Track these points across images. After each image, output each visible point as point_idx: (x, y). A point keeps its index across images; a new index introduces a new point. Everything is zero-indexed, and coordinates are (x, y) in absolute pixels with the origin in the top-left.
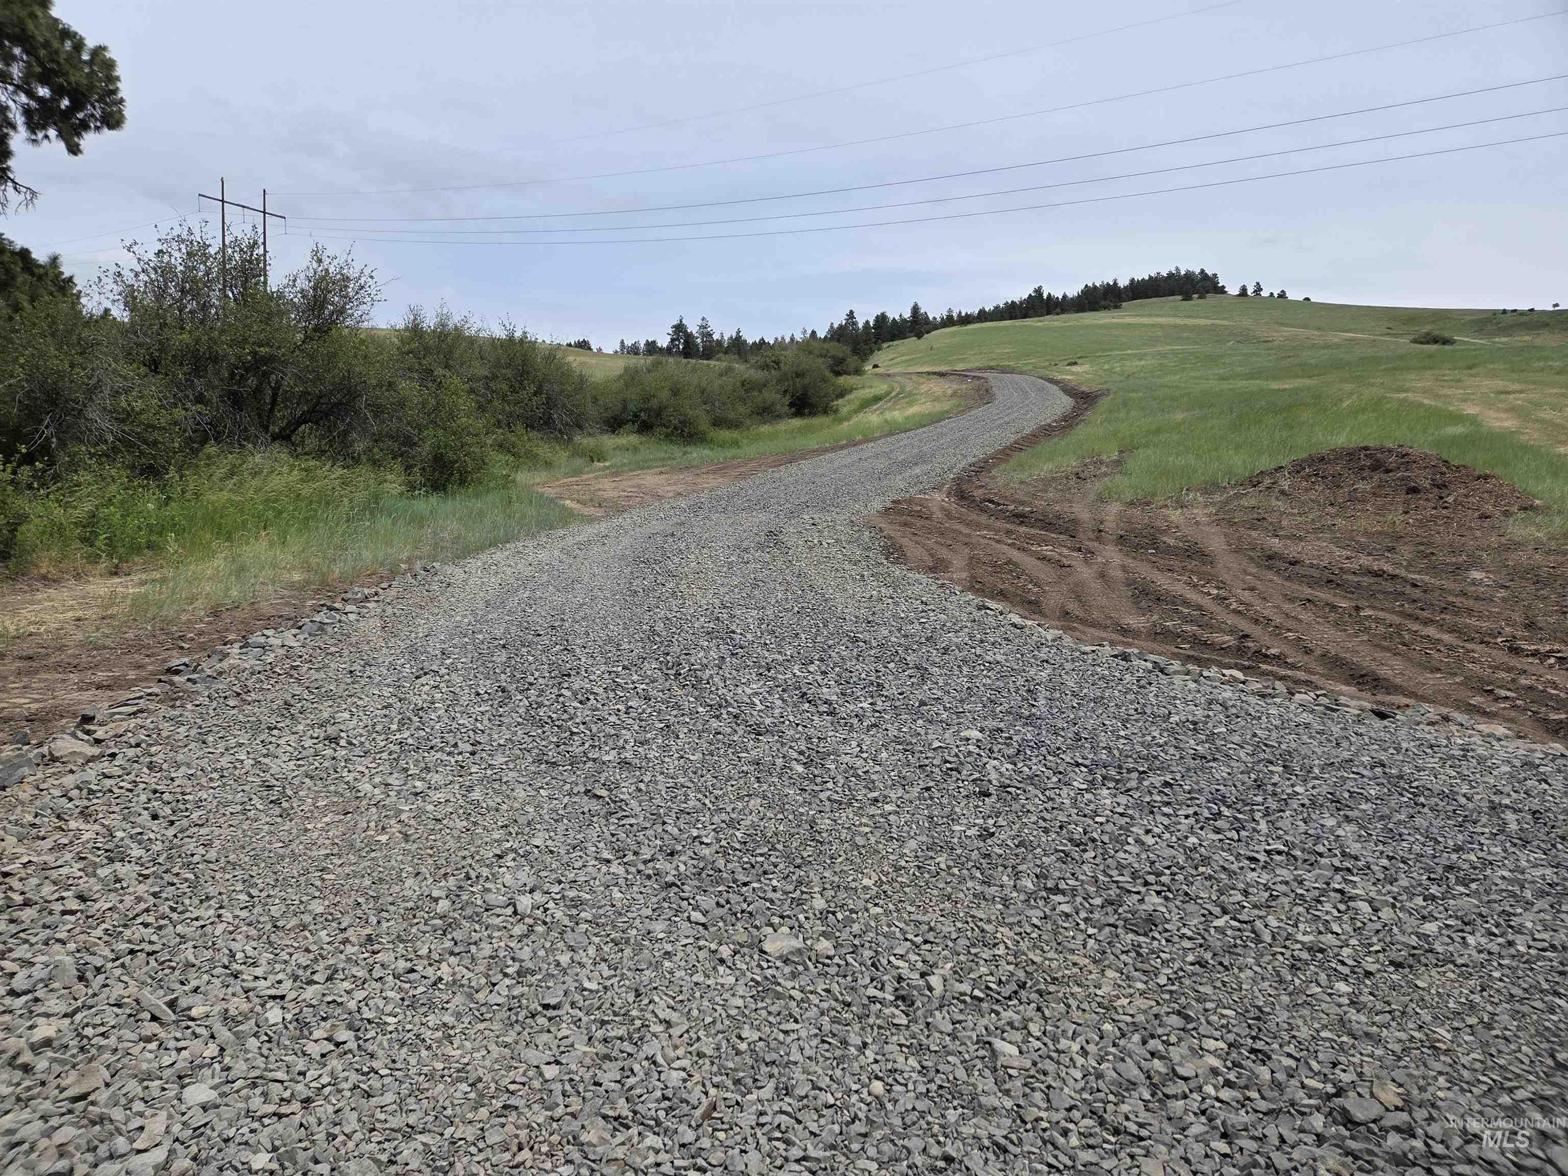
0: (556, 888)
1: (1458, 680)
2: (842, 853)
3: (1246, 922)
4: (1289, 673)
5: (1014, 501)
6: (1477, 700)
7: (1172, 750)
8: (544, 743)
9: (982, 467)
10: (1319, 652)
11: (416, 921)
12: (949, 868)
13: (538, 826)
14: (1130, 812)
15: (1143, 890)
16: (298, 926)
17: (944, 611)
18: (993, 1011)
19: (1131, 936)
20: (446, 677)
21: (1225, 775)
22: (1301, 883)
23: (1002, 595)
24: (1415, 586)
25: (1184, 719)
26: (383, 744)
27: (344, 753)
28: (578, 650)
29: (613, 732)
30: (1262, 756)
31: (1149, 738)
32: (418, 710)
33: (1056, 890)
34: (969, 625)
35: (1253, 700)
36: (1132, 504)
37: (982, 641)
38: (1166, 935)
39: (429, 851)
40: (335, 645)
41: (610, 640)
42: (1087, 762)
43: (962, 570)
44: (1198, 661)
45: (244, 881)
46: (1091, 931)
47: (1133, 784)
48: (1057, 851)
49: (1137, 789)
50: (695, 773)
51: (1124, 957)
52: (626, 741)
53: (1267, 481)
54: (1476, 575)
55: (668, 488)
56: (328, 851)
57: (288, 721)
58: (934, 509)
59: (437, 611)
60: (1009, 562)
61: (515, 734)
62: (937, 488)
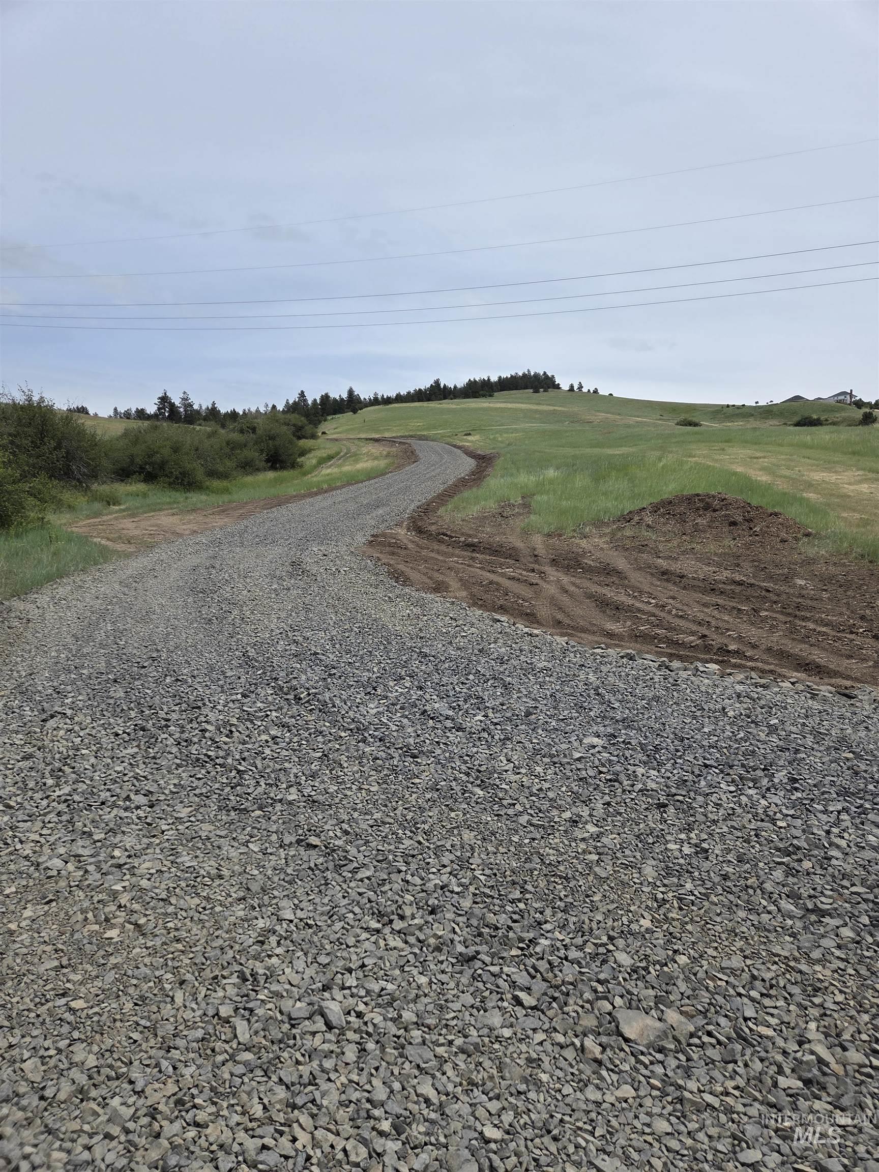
1: (871, 663)
4: (753, 664)
5: (463, 534)
8: (217, 785)
9: (427, 509)
10: (763, 647)
11: (220, 1058)
16: (73, 1094)
20: (76, 718)
23: (503, 609)
24: (768, 591)
26: (45, 803)
28: (189, 680)
29: (278, 767)
32: (64, 760)
36: (549, 535)
37: (521, 651)
39: (180, 946)
41: (211, 669)
43: (459, 590)
44: (683, 658)
50: (386, 806)
52: (296, 776)
53: (636, 518)
54: (801, 582)
56: (56, 963)
58: (405, 541)
59: (28, 647)
60: (491, 583)
61: (181, 778)
62: (399, 525)
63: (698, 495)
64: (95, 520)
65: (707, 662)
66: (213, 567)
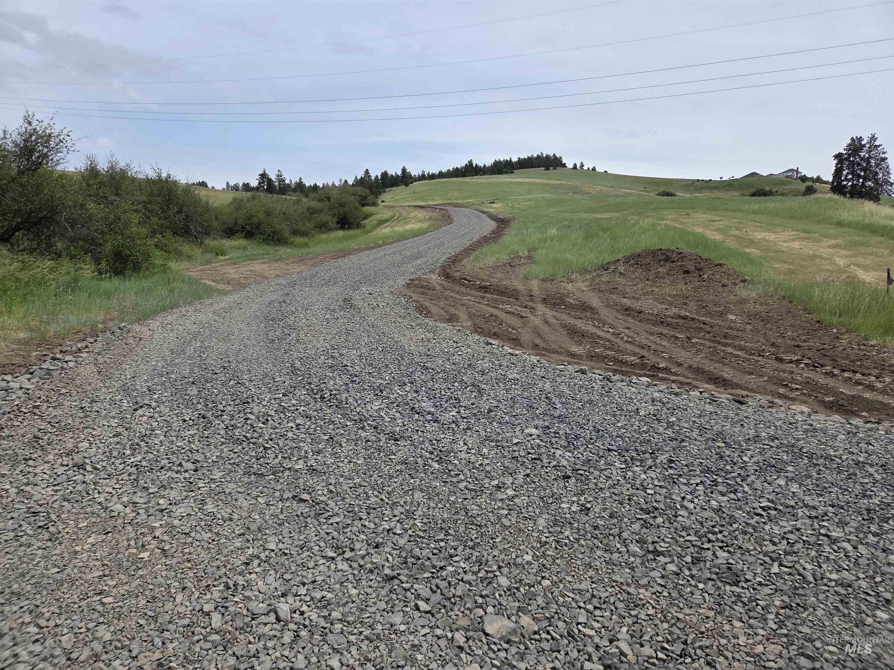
0: (303, 591)
3: (790, 567)
5: (478, 279)
6: (781, 391)
7: (655, 435)
8: (247, 458)
9: (455, 260)
10: (686, 365)
11: (196, 638)
13: (267, 531)
16: (90, 657)
19: (728, 587)
20: (158, 409)
23: (496, 335)
24: (705, 324)
26: (121, 467)
27: (92, 477)
28: (247, 383)
29: (294, 445)
32: (142, 437)
33: (657, 553)
34: (487, 355)
36: (544, 280)
37: (500, 366)
38: (749, 584)
39: (189, 565)
40: (65, 387)
41: (266, 375)
42: (614, 448)
43: (466, 320)
44: (624, 373)
45: (31, 612)
46: (700, 586)
47: (651, 462)
48: (638, 519)
49: (656, 466)
50: (365, 474)
51: (736, 608)
52: (306, 452)
53: (612, 267)
54: (732, 317)
55: (271, 272)
56: (101, 573)
57: (39, 453)
58: (435, 284)
59: (136, 358)
60: (492, 315)
61: (222, 451)
62: (432, 271)
63: (661, 250)
64: (207, 267)
65: (641, 376)
66: (285, 302)
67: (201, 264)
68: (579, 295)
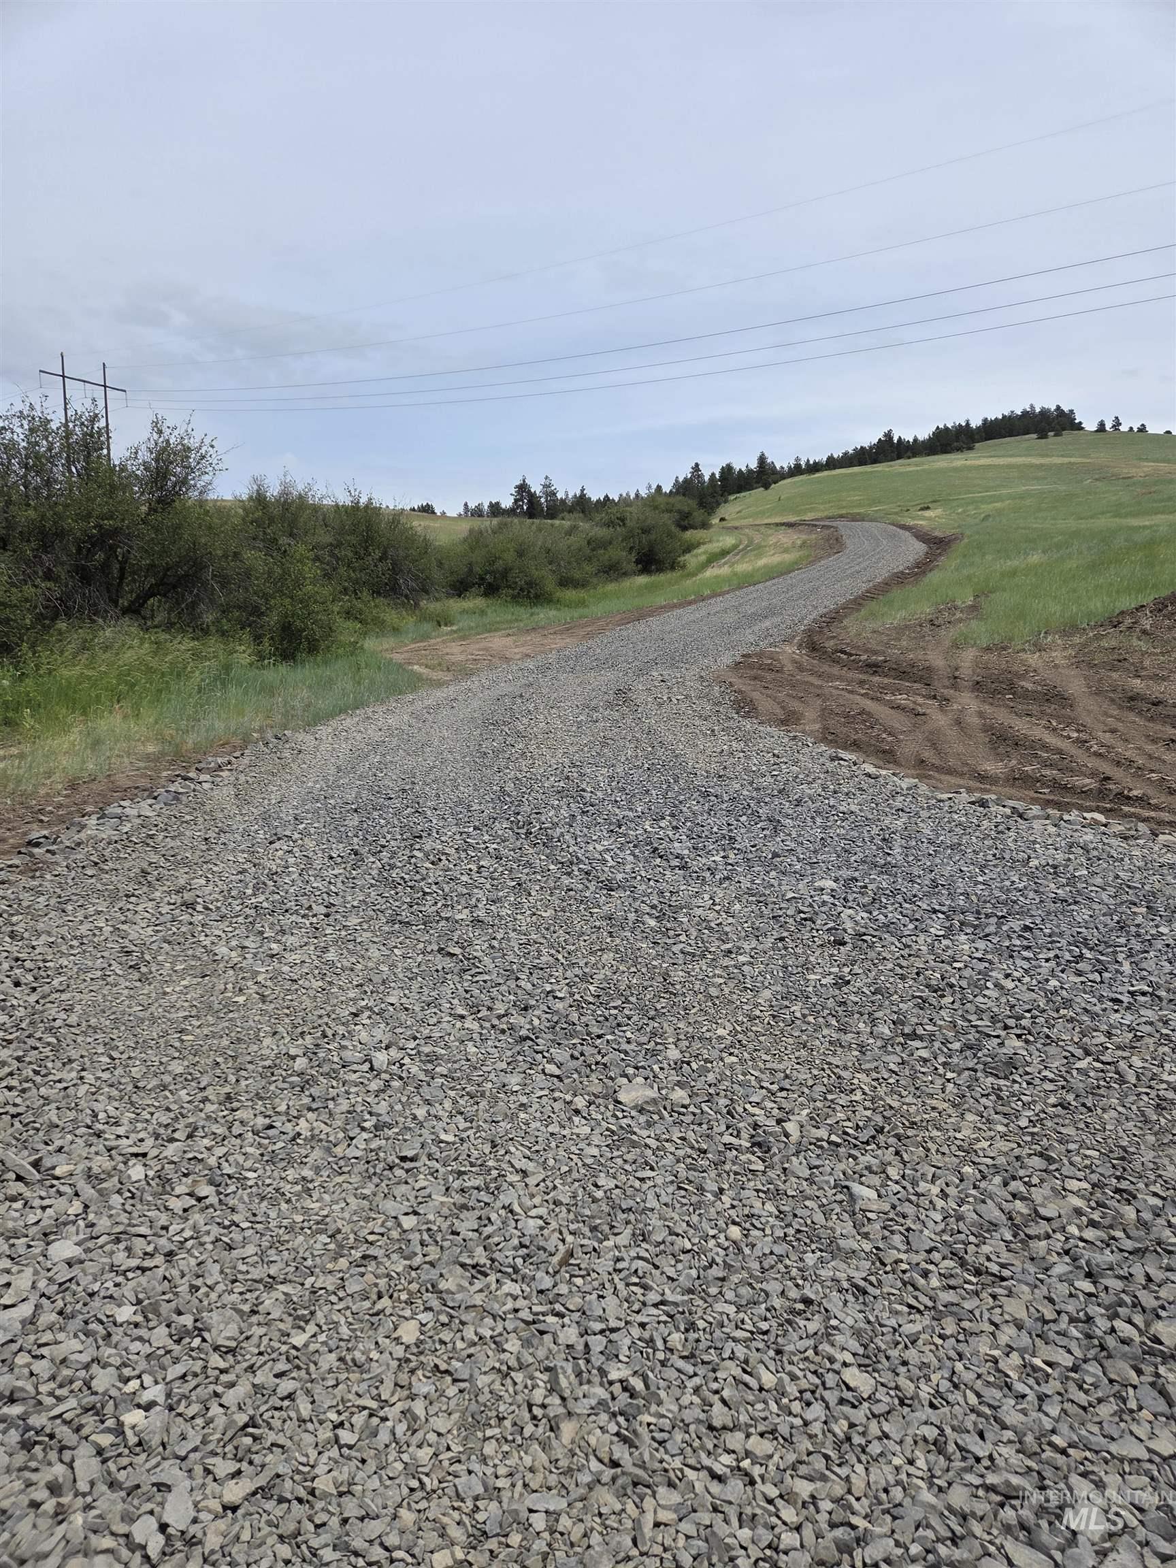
0: (412, 1044)
2: (696, 1004)
3: (1109, 1064)
4: (1153, 814)
5: (866, 651)
7: (1031, 895)
8: (397, 904)
9: (833, 618)
11: (274, 1078)
12: (804, 1016)
13: (393, 985)
14: (989, 957)
15: (1003, 1033)
17: (796, 763)
18: (850, 1156)
19: (991, 1079)
20: (300, 842)
21: (1086, 917)
22: (1166, 1023)
23: (855, 746)
25: (1044, 863)
26: (238, 908)
27: (200, 917)
28: (429, 812)
29: (465, 891)
30: (1125, 897)
31: (1007, 883)
32: (272, 874)
33: (914, 1036)
34: (822, 776)
35: (1114, 842)
36: (988, 649)
37: (835, 792)
38: (1027, 1077)
39: (286, 1011)
40: (190, 813)
42: (944, 909)
43: (814, 721)
44: (1058, 805)
46: (949, 1075)
47: (992, 929)
48: (915, 998)
49: (996, 934)
50: (547, 929)
51: (983, 1101)
52: (478, 900)
53: (1128, 621)
55: (516, 650)
56: (187, 1014)
57: (145, 889)
58: (785, 662)
59: (289, 777)
60: (863, 712)
61: (369, 895)
62: (788, 640)
64: (420, 644)
65: (1089, 811)
66: (521, 696)
67: (414, 641)
68: (1047, 674)
